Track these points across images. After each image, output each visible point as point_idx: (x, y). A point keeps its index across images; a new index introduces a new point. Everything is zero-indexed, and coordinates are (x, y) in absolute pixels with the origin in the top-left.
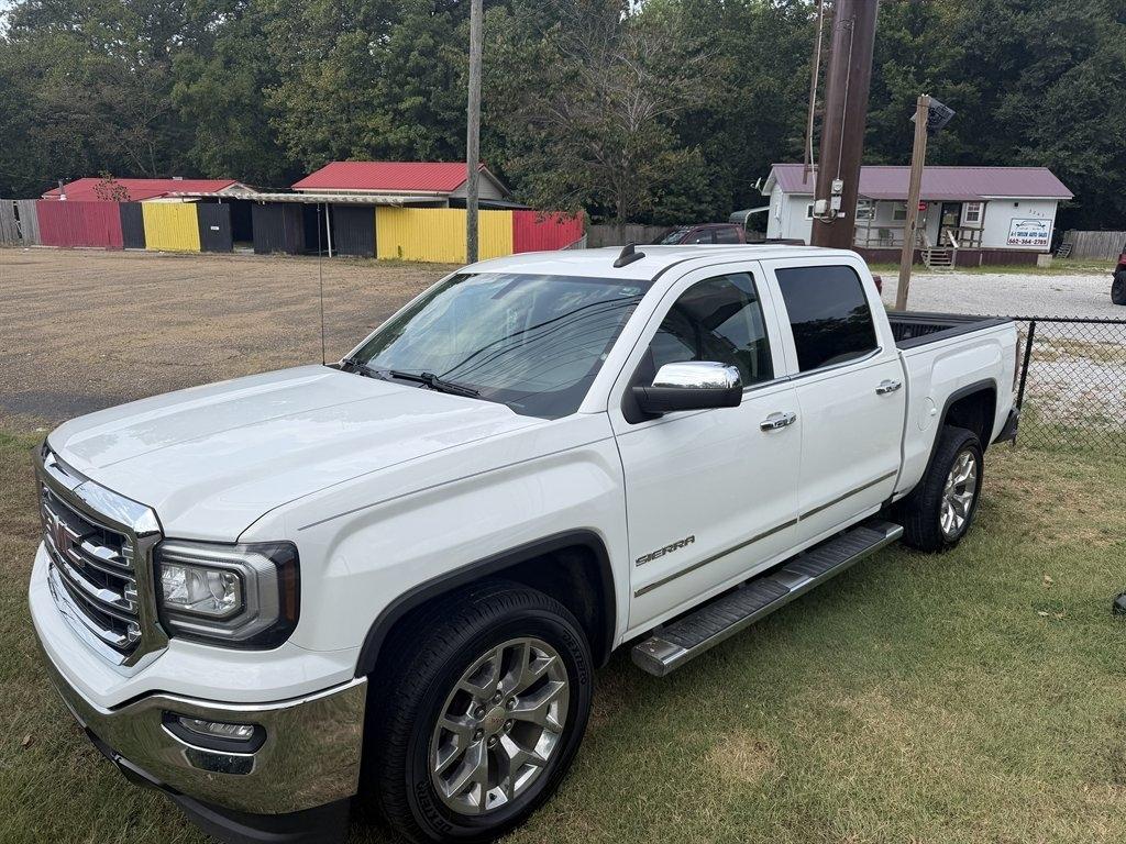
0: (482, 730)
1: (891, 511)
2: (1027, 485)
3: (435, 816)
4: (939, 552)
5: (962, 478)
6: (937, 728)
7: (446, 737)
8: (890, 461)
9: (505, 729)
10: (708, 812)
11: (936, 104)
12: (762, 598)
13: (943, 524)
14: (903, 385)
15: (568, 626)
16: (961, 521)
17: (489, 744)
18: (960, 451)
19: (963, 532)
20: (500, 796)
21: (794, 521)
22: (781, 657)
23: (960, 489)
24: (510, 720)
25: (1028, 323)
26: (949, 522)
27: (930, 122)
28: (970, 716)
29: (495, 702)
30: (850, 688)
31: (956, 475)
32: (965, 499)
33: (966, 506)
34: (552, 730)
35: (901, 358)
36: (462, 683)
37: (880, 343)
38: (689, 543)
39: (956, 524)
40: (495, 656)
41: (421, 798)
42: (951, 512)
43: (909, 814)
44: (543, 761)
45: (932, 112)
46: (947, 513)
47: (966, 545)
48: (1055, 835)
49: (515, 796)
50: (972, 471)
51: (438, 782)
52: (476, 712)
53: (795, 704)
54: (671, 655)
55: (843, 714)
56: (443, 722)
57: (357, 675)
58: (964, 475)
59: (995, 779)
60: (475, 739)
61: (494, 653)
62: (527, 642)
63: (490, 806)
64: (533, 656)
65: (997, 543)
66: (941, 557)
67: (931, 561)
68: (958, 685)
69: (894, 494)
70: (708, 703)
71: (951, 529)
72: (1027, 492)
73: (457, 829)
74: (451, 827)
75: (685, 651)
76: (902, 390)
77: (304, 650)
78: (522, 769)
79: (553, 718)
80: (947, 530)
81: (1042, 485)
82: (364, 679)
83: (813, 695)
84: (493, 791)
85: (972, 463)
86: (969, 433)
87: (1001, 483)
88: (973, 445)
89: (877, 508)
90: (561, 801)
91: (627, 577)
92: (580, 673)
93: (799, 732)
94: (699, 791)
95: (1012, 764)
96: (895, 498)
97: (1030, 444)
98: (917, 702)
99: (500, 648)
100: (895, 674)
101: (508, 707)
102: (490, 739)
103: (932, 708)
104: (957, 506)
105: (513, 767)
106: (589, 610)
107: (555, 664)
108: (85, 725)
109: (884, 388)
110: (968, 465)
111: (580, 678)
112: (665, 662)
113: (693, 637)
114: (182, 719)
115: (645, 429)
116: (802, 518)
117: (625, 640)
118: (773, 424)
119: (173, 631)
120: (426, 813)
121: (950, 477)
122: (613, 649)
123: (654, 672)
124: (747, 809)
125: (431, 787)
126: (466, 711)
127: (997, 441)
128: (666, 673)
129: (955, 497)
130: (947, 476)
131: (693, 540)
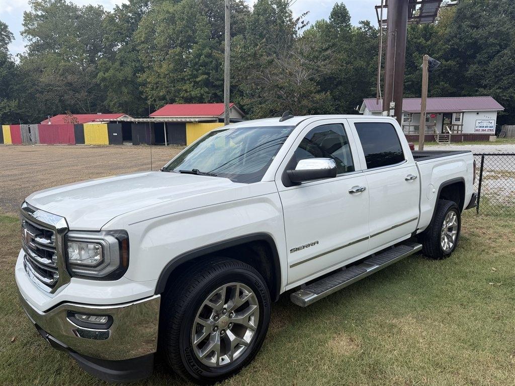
0: (217, 327)
1: (416, 238)
2: (484, 231)
3: (194, 365)
4: (441, 259)
5: (451, 224)
6: (438, 332)
7: (200, 329)
8: (414, 213)
9: (229, 328)
10: (326, 367)
11: (431, 59)
12: (354, 274)
13: (442, 245)
14: (418, 177)
15: (258, 279)
16: (451, 245)
17: (221, 334)
18: (449, 210)
19: (453, 249)
20: (227, 359)
21: (367, 238)
22: (363, 303)
23: (450, 229)
24: (231, 323)
25: (481, 156)
26: (446, 245)
27: (429, 67)
28: (454, 326)
29: (224, 314)
30: (396, 315)
31: (447, 223)
32: (453, 234)
33: (454, 237)
34: (252, 329)
35: (417, 165)
36: (206, 302)
37: (406, 158)
38: (316, 244)
39: (449, 246)
40: (222, 290)
41: (187, 356)
42: (446, 240)
43: (423, 368)
44: (247, 343)
45: (430, 63)
46: (444, 240)
47: (454, 256)
48: (496, 377)
49: (234, 360)
50: (455, 221)
51: (196, 349)
52: (214, 318)
53: (370, 322)
54: (309, 298)
55: (392, 326)
56: (197, 320)
57: (156, 294)
58: (451, 222)
59: (466, 353)
60: (214, 330)
62: (238, 285)
63: (221, 363)
64: (241, 293)
65: (469, 255)
66: (442, 261)
67: (437, 263)
68: (448, 314)
69: (417, 229)
70: (328, 322)
71: (447, 248)
72: (484, 233)
73: (205, 373)
74: (202, 372)
75: (316, 295)
76: (418, 179)
77: (131, 281)
78: (237, 347)
79: (252, 323)
80: (445, 249)
81: (491, 231)
82: (159, 295)
83: (379, 318)
84: (223, 357)
85: (455, 217)
86: (452, 203)
87: (472, 230)
88: (455, 208)
89: (409, 236)
90: (257, 364)
91: (286, 258)
92: (264, 301)
93: (372, 334)
94: (321, 359)
95: (474, 347)
96: (418, 232)
97: (486, 213)
98: (429, 321)
99: (225, 286)
100: (418, 309)
101: (230, 317)
102: (221, 331)
103: (436, 323)
104: (449, 237)
105: (233, 345)
106: (268, 274)
107: (252, 297)
108: (35, 323)
109: (409, 178)
110: (453, 218)
111: (264, 304)
112: (306, 300)
113: (319, 289)
114: (76, 315)
115: (293, 190)
116: (371, 237)
117: (287, 290)
118: (354, 190)
119: (73, 274)
120: (190, 363)
121: (444, 223)
122: (281, 293)
123: (301, 305)
124: (344, 366)
125: (192, 351)
126: (210, 317)
127: (467, 208)
128: (306, 305)
129: (448, 233)
130: (443, 222)
131: (318, 243)
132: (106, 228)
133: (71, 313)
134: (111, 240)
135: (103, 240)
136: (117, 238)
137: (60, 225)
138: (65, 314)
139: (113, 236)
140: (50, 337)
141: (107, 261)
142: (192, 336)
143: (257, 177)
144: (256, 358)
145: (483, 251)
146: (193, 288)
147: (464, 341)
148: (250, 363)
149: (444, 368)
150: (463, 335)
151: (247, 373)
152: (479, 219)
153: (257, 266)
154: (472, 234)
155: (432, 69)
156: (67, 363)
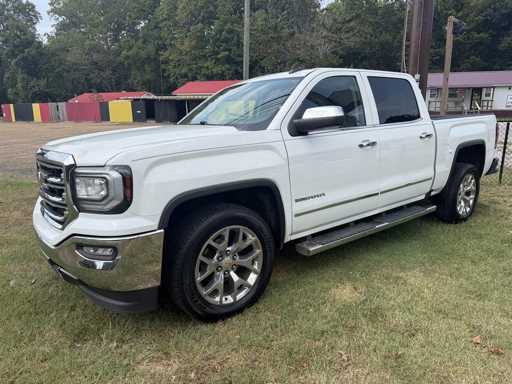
0: (221, 267)
1: (430, 199)
2: (505, 199)
3: (197, 301)
4: (456, 223)
5: (469, 188)
7: (203, 266)
8: (429, 173)
9: (233, 270)
10: (327, 310)
11: (457, 20)
12: (362, 229)
13: (458, 209)
14: (434, 135)
15: (262, 224)
16: (468, 209)
17: (225, 274)
18: (466, 173)
19: (470, 214)
20: (230, 299)
21: (377, 194)
22: (372, 258)
23: (468, 193)
24: (235, 265)
25: (506, 123)
26: (462, 208)
27: (454, 29)
28: (462, 280)
29: (228, 255)
30: (403, 269)
31: (464, 186)
32: (471, 199)
33: (471, 202)
34: (256, 273)
35: (433, 125)
36: (210, 241)
37: (422, 116)
38: (322, 196)
39: (466, 211)
40: (226, 231)
41: (190, 291)
42: (463, 204)
43: (425, 314)
44: (251, 286)
45: (455, 24)
46: (460, 203)
47: (471, 221)
48: (500, 323)
49: (237, 300)
50: (473, 185)
51: (199, 287)
52: (218, 258)
53: (376, 274)
54: (314, 248)
55: (399, 279)
56: (201, 257)
57: (159, 228)
58: (468, 186)
59: (472, 302)
60: (218, 270)
61: (225, 231)
62: (242, 229)
63: (224, 302)
64: (245, 237)
65: (487, 220)
66: (457, 225)
67: (451, 227)
68: (457, 269)
69: (432, 191)
70: (333, 273)
71: (463, 213)
72: (505, 201)
73: (208, 309)
74: (205, 308)
75: (321, 246)
76: (433, 138)
77: (135, 215)
78: (241, 288)
79: (256, 267)
80: (461, 213)
82: (163, 230)
83: (385, 271)
84: (227, 297)
85: (473, 181)
86: (470, 166)
87: (493, 198)
88: (474, 172)
89: (423, 197)
90: (260, 306)
91: (290, 208)
92: (267, 247)
93: (377, 284)
94: (323, 303)
95: (480, 297)
96: (433, 193)
97: (509, 182)
98: (437, 275)
99: (228, 228)
100: (427, 265)
101: (234, 259)
102: (225, 272)
104: (466, 201)
105: (236, 287)
106: (273, 222)
107: (256, 241)
108: (48, 258)
109: (424, 136)
110: (471, 182)
111: (268, 249)
112: (311, 250)
113: (325, 241)
114: (84, 248)
115: (299, 140)
116: (381, 193)
117: (292, 239)
118: (365, 144)
119: (81, 209)
120: (193, 298)
121: (461, 186)
122: (285, 242)
123: (306, 254)
124: (346, 310)
125: (195, 287)
126: (214, 257)
127: (487, 174)
128: (311, 255)
129: (465, 197)
130: (459, 185)
131: (324, 195)
132: (111, 163)
133: (80, 246)
134: (115, 175)
135: (107, 174)
136: (120, 173)
137: (68, 162)
138: (74, 246)
139: (117, 171)
140: (61, 270)
141: (112, 195)
142: (196, 273)
143: (262, 126)
144: (260, 300)
145: (502, 216)
146: (196, 227)
147: (471, 293)
148: (253, 305)
149: (447, 315)
150: (471, 288)
151: (249, 313)
152: (502, 188)
153: (262, 213)
154: (493, 202)
155: (458, 31)
156: (81, 301)
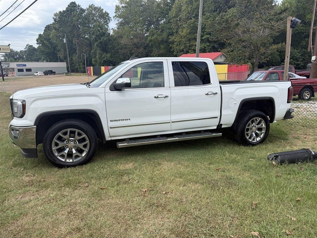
0: (68, 146)
1: (222, 130)
7: (57, 144)
13: (248, 138)
16: (259, 139)
17: (69, 149)
19: (260, 142)
20: (71, 160)
21: (169, 123)
24: (75, 146)
29: (71, 141)
32: (261, 133)
34: (86, 151)
35: (221, 87)
36: (59, 134)
37: (212, 82)
38: (128, 120)
39: (256, 139)
41: (48, 152)
44: (82, 157)
45: (292, 22)
49: (74, 162)
50: (263, 124)
52: (66, 142)
54: (122, 145)
56: (55, 140)
57: (34, 125)
58: (258, 125)
62: (77, 130)
63: (68, 161)
64: (79, 134)
75: (126, 144)
77: (26, 119)
78: (77, 156)
80: (251, 140)
82: (36, 126)
86: (258, 112)
88: (261, 116)
89: (215, 128)
92: (92, 140)
99: (69, 129)
104: (257, 134)
105: (74, 156)
107: (86, 137)
109: (209, 93)
110: (260, 122)
112: (119, 145)
113: (130, 142)
114: (13, 130)
116: (173, 122)
118: (159, 96)
119: (14, 116)
120: (50, 156)
122: (107, 140)
125: (52, 151)
129: (257, 131)
131: (130, 120)
132: (20, 99)
134: (20, 103)
136: (22, 103)
142: (52, 146)
